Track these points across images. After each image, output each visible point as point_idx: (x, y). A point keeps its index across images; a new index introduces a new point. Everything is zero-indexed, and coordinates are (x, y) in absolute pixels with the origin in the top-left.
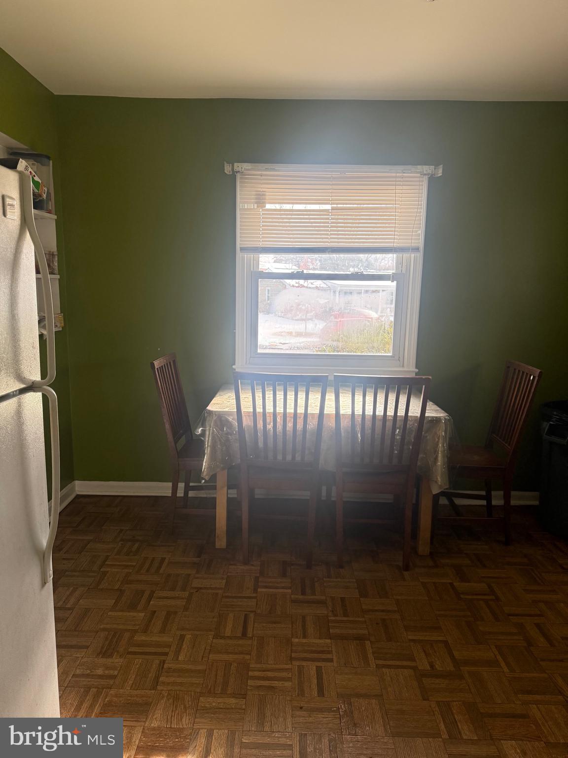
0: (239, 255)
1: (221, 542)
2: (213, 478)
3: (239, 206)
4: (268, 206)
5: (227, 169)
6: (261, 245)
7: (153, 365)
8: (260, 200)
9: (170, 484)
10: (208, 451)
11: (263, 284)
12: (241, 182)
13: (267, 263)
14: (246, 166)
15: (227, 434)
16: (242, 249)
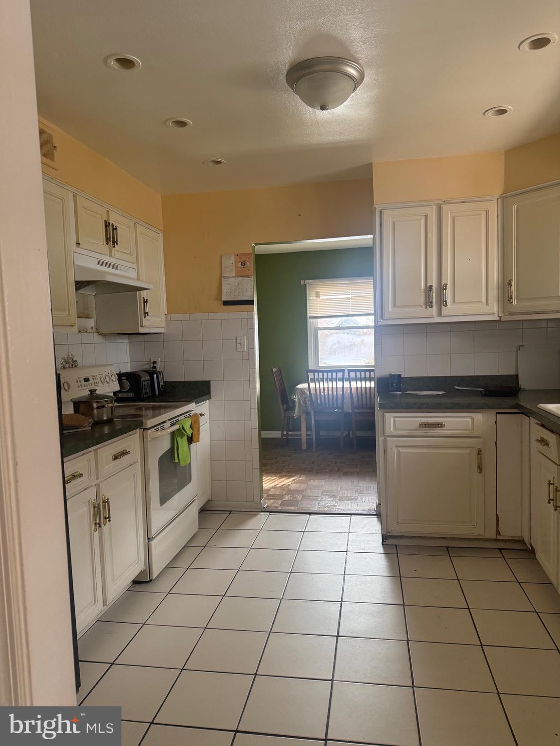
0: (309, 320)
1: (304, 447)
2: (299, 417)
3: (308, 298)
4: (321, 298)
5: (302, 282)
6: (319, 315)
7: (272, 370)
8: (317, 294)
9: (281, 432)
10: (297, 405)
11: (320, 332)
12: (309, 288)
13: (322, 323)
14: (310, 281)
15: (305, 398)
16: (311, 318)
